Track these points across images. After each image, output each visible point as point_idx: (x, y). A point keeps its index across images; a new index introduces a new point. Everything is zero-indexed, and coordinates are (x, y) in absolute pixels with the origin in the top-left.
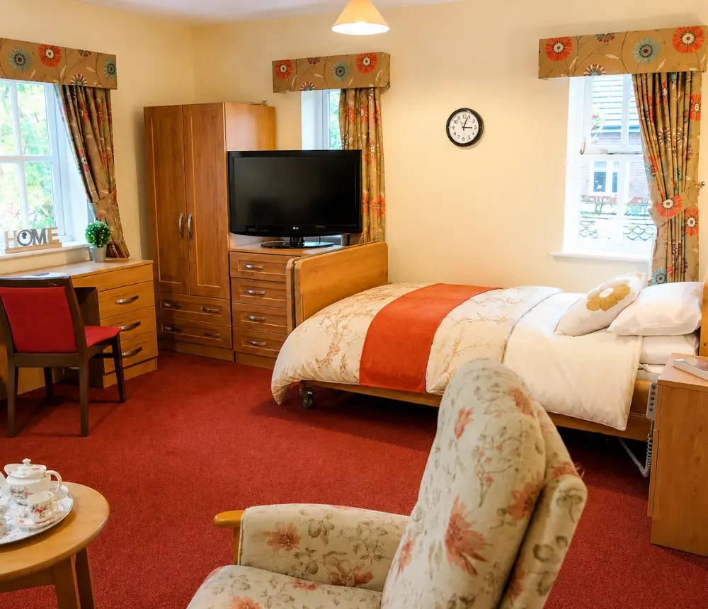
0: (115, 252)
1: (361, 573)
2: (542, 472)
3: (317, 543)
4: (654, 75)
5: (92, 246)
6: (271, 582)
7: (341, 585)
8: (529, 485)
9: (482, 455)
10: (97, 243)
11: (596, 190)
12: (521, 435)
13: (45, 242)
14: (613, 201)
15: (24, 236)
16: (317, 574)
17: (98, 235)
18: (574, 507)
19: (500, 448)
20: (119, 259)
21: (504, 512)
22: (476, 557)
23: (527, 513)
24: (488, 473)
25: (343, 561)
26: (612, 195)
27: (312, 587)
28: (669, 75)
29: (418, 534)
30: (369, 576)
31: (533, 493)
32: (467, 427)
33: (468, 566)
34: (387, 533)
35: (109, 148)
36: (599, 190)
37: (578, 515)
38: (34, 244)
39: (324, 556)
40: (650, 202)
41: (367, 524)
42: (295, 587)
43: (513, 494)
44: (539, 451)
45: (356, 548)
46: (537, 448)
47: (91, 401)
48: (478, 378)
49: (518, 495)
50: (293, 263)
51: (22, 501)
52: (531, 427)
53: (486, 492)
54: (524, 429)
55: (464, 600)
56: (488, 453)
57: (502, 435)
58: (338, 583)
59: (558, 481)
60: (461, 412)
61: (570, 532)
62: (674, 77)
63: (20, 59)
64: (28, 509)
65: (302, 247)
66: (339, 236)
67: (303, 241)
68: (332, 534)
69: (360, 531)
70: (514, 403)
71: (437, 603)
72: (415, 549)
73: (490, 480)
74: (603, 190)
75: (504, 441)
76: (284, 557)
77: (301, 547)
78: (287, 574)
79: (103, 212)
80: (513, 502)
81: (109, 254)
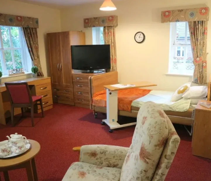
0: (40, 75)
1: (115, 164)
2: (167, 134)
3: (102, 155)
4: (194, 22)
5: (33, 73)
6: (89, 166)
7: (110, 167)
8: (163, 138)
9: (150, 130)
10: (35, 72)
11: (177, 56)
12: (161, 124)
13: (20, 72)
14: (182, 59)
15: (14, 71)
16: (103, 164)
17: (35, 70)
18: (176, 144)
19: (155, 127)
20: (41, 77)
21: (156, 146)
22: (148, 158)
23: (163, 146)
24: (152, 135)
25: (110, 160)
26: (182, 57)
27: (101, 168)
28: (198, 22)
29: (131, 153)
30: (118, 165)
31: (164, 140)
32: (145, 122)
33: (145, 161)
34: (123, 153)
35: (37, 45)
36: (179, 56)
37: (177, 146)
38: (17, 73)
39: (105, 159)
40: (193, 59)
41: (117, 150)
42: (97, 168)
43: (159, 141)
44: (166, 128)
45: (114, 157)
46: (166, 127)
47: (35, 117)
48: (148, 107)
49: (160, 141)
50: (91, 77)
51: (16, 145)
52: (164, 121)
53: (151, 140)
54: (162, 122)
55: (145, 171)
56: (152, 129)
57: (156, 124)
58: (109, 166)
59: (172, 137)
60: (144, 118)
61: (175, 151)
62: (200, 22)
63: (11, 20)
64: (17, 148)
65: (93, 73)
66: (104, 70)
67: (93, 71)
68: (107, 153)
69: (115, 152)
70: (159, 115)
71: (137, 172)
72: (131, 157)
73: (152, 137)
74: (180, 55)
75: (156, 126)
76: (93, 159)
77: (98, 156)
78: (94, 164)
79: (36, 63)
80: (159, 143)
81: (38, 75)
